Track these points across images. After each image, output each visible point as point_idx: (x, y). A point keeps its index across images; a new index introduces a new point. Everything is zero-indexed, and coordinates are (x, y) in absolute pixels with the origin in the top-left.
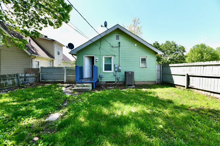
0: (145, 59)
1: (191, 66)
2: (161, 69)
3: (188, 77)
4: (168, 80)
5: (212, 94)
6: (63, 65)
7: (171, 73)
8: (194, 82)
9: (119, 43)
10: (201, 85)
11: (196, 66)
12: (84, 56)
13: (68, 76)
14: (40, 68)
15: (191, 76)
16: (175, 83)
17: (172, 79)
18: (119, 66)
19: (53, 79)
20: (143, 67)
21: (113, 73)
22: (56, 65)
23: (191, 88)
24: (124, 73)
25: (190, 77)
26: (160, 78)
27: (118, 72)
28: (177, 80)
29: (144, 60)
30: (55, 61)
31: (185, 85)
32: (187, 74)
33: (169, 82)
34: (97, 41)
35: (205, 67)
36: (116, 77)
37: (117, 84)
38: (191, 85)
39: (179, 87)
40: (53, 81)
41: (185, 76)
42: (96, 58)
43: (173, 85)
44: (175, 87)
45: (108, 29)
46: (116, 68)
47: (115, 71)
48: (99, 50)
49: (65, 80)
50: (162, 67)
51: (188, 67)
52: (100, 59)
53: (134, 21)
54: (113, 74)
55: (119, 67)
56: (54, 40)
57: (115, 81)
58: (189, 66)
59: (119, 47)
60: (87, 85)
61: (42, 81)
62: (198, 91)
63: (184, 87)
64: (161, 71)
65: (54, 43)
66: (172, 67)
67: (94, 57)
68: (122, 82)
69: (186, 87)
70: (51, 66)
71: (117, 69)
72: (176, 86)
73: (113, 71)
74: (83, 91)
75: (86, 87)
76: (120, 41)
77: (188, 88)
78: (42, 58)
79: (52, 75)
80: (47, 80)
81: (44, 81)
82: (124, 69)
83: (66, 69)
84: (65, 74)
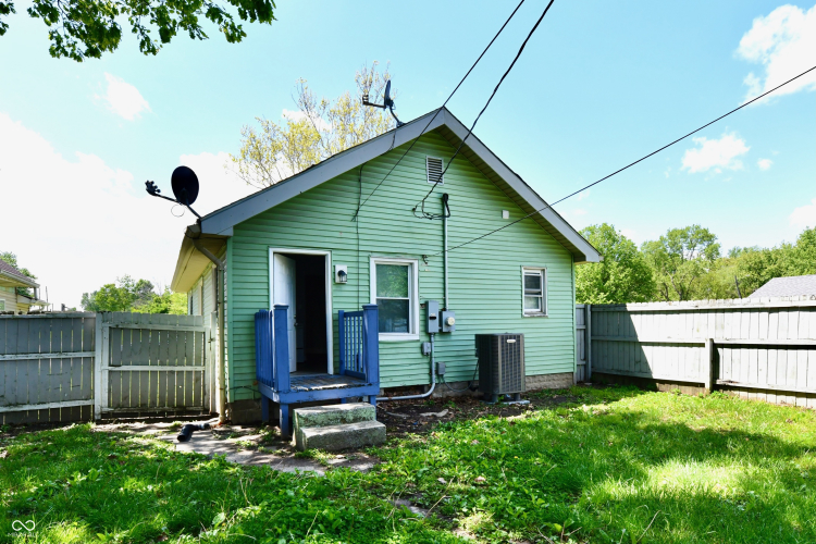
0: (538, 279)
1: (724, 311)
2: (585, 323)
3: (715, 347)
4: (614, 362)
5: (802, 401)
7: (635, 335)
8: (735, 368)
10: (762, 374)
11: (742, 310)
12: (271, 251)
15: (723, 346)
16: (655, 376)
17: (642, 361)
18: (441, 307)
20: (532, 316)
21: (418, 344)
23: (725, 387)
24: (474, 342)
25: (719, 349)
27: (437, 338)
28: (660, 364)
29: (534, 283)
31: (707, 381)
32: (711, 340)
33: (630, 374)
35: (774, 315)
36: (430, 363)
37: (435, 395)
38: (723, 378)
39: (675, 388)
41: (702, 345)
42: (338, 268)
43: (648, 384)
44: (656, 390)
45: (401, 125)
46: (434, 318)
47: (429, 335)
48: (354, 224)
50: (592, 312)
51: (712, 315)
52: (355, 271)
54: (418, 350)
55: (444, 313)
57: (427, 382)
58: (716, 311)
59: (443, 217)
62: (752, 395)
63: (702, 385)
64: (585, 331)
66: (642, 313)
67: (324, 257)
68: (456, 386)
69: (708, 386)
71: (437, 322)
72: (662, 387)
73: (416, 333)
74: (352, 443)
76: (443, 188)
77: (715, 387)
82: (468, 323)
83: (107, 325)
84: (96, 360)
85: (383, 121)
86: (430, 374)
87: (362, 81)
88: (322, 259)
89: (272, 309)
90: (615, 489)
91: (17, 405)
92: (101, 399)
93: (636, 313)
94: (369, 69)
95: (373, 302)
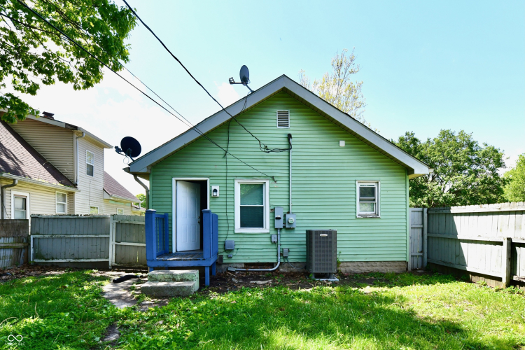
0: (373, 190)
2: (423, 223)
3: (513, 247)
6: (104, 210)
7: (456, 234)
9: (289, 136)
12: (174, 180)
13: (122, 243)
14: (29, 218)
15: (521, 245)
16: (469, 269)
17: (460, 255)
18: (287, 211)
19: (73, 256)
20: (365, 217)
21: (269, 236)
22: (81, 209)
23: (522, 284)
24: (305, 236)
25: (517, 248)
26: (422, 252)
27: (283, 232)
28: (475, 259)
29: (368, 193)
30: (78, 196)
31: (503, 274)
32: (509, 239)
33: (451, 266)
34: (216, 131)
36: (277, 248)
37: (281, 270)
39: (482, 280)
40: (72, 261)
41: (501, 244)
42: (213, 188)
43: (462, 275)
44: (469, 281)
45: (253, 92)
46: (279, 218)
47: (277, 230)
48: (224, 160)
49: (111, 259)
50: (428, 214)
51: (512, 216)
52: (225, 189)
53: (335, 64)
54: (269, 240)
55: (287, 216)
56: (76, 128)
57: (275, 261)
58: (516, 212)
59: (289, 149)
60: (183, 274)
61: (36, 261)
63: (500, 279)
64: (423, 229)
65: (75, 136)
66: (461, 214)
67: (206, 181)
68: (298, 265)
69: (504, 280)
70: (66, 212)
71: (282, 221)
72: (474, 279)
73: (267, 228)
75: (182, 280)
76: (288, 131)
77: (511, 283)
78: (37, 186)
79: (68, 240)
80: (53, 259)
81: (44, 261)
82: (304, 221)
83: (115, 221)
86: (277, 255)
88: (205, 182)
93: (457, 214)
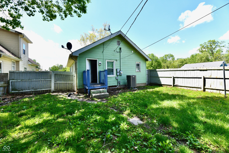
0: (139, 64)
1: (176, 71)
2: (148, 73)
3: (174, 78)
4: (154, 81)
6: (28, 69)
7: (158, 76)
8: (178, 82)
9: (120, 49)
10: (183, 83)
11: (179, 71)
12: (86, 59)
13: (57, 82)
15: (175, 78)
16: (162, 84)
17: (159, 81)
19: (33, 88)
21: (115, 77)
23: (176, 86)
24: (126, 77)
26: (148, 80)
27: (119, 76)
28: (163, 81)
32: (173, 76)
33: (157, 83)
35: (186, 71)
36: (118, 81)
38: (176, 84)
39: (166, 86)
40: (33, 90)
41: (171, 77)
42: (99, 62)
43: (161, 85)
44: (162, 86)
45: (112, 34)
46: (118, 72)
47: (117, 75)
48: (103, 54)
50: (150, 71)
51: (173, 72)
52: (103, 63)
54: (115, 79)
55: (120, 71)
56: (21, 33)
57: (117, 85)
58: (174, 71)
59: (120, 52)
62: (181, 87)
64: (148, 75)
65: (19, 37)
66: (159, 71)
69: (172, 85)
71: (119, 73)
72: (164, 86)
73: (115, 75)
74: (102, 97)
76: (120, 47)
77: (174, 86)
79: (30, 82)
80: (22, 90)
82: (125, 73)
83: (54, 74)
84: (52, 81)
85: (108, 33)
86: (118, 83)
87: (104, 25)
88: (96, 60)
89: (86, 70)
90: (154, 106)
91: (36, 89)
92: (53, 88)
93: (158, 71)
94: (105, 23)
95: (106, 69)
